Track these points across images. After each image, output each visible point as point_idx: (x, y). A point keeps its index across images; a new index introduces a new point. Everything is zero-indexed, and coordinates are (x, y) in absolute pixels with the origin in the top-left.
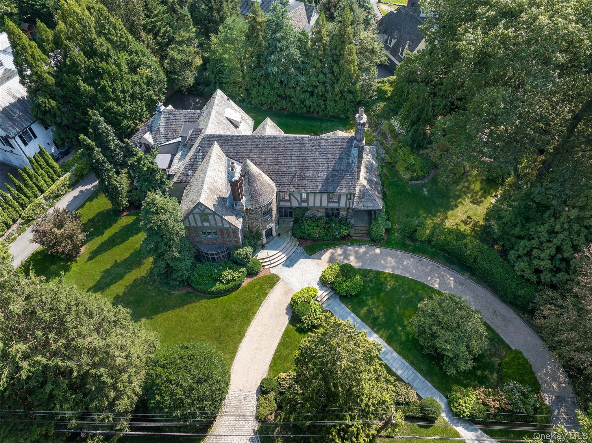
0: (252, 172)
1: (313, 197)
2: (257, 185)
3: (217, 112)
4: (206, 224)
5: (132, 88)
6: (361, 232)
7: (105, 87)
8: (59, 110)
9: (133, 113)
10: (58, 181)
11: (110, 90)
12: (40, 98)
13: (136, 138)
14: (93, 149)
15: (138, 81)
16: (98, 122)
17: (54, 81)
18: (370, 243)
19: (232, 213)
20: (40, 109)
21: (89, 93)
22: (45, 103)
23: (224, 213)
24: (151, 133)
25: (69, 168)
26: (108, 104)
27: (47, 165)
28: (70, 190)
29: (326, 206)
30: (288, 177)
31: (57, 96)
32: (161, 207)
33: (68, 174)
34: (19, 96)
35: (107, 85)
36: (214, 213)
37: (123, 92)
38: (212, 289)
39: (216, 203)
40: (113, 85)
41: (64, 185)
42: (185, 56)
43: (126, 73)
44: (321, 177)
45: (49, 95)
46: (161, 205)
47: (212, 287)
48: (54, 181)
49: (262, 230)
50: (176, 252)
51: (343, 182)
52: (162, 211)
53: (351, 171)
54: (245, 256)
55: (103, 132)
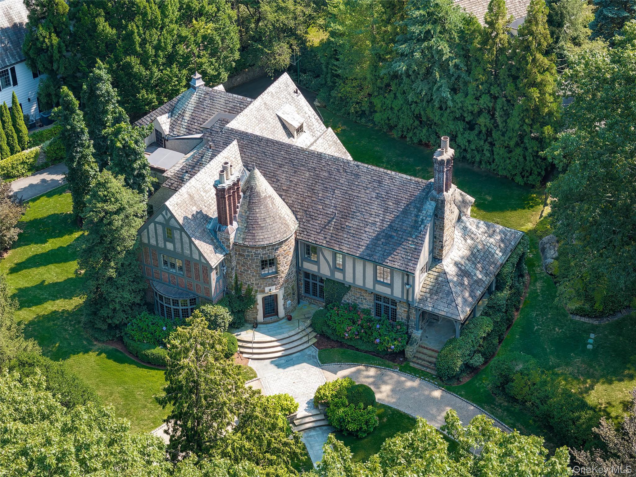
0: (257, 189)
1: (351, 265)
2: (260, 213)
3: (265, 104)
4: (170, 246)
5: (174, 46)
6: (427, 358)
7: (132, 32)
8: (60, 52)
9: (161, 82)
10: (18, 154)
11: (137, 39)
12: (41, 28)
13: (149, 119)
14: (73, 111)
15: (187, 37)
16: (99, 79)
17: (67, 10)
18: (433, 379)
19: (210, 241)
20: (35, 44)
21: (107, 36)
22: (44, 37)
23: (197, 234)
24: (172, 116)
25: (42, 141)
26: (128, 59)
27: (13, 125)
28: (29, 174)
29: (372, 288)
30: (321, 220)
31: (64, 32)
32: (113, 194)
33: (36, 149)
34: (17, 21)
35: (136, 31)
36: (182, 229)
37: (157, 48)
38: (149, 352)
39: (190, 217)
40: (144, 34)
41: (23, 163)
42: (284, 17)
43: (171, 22)
44: (370, 233)
45: (55, 28)
46: (113, 190)
47: (149, 349)
48: (13, 152)
49: (256, 291)
50: (112, 268)
51: (400, 251)
52: (112, 199)
53: (417, 236)
54: (213, 318)
55: (102, 95)
